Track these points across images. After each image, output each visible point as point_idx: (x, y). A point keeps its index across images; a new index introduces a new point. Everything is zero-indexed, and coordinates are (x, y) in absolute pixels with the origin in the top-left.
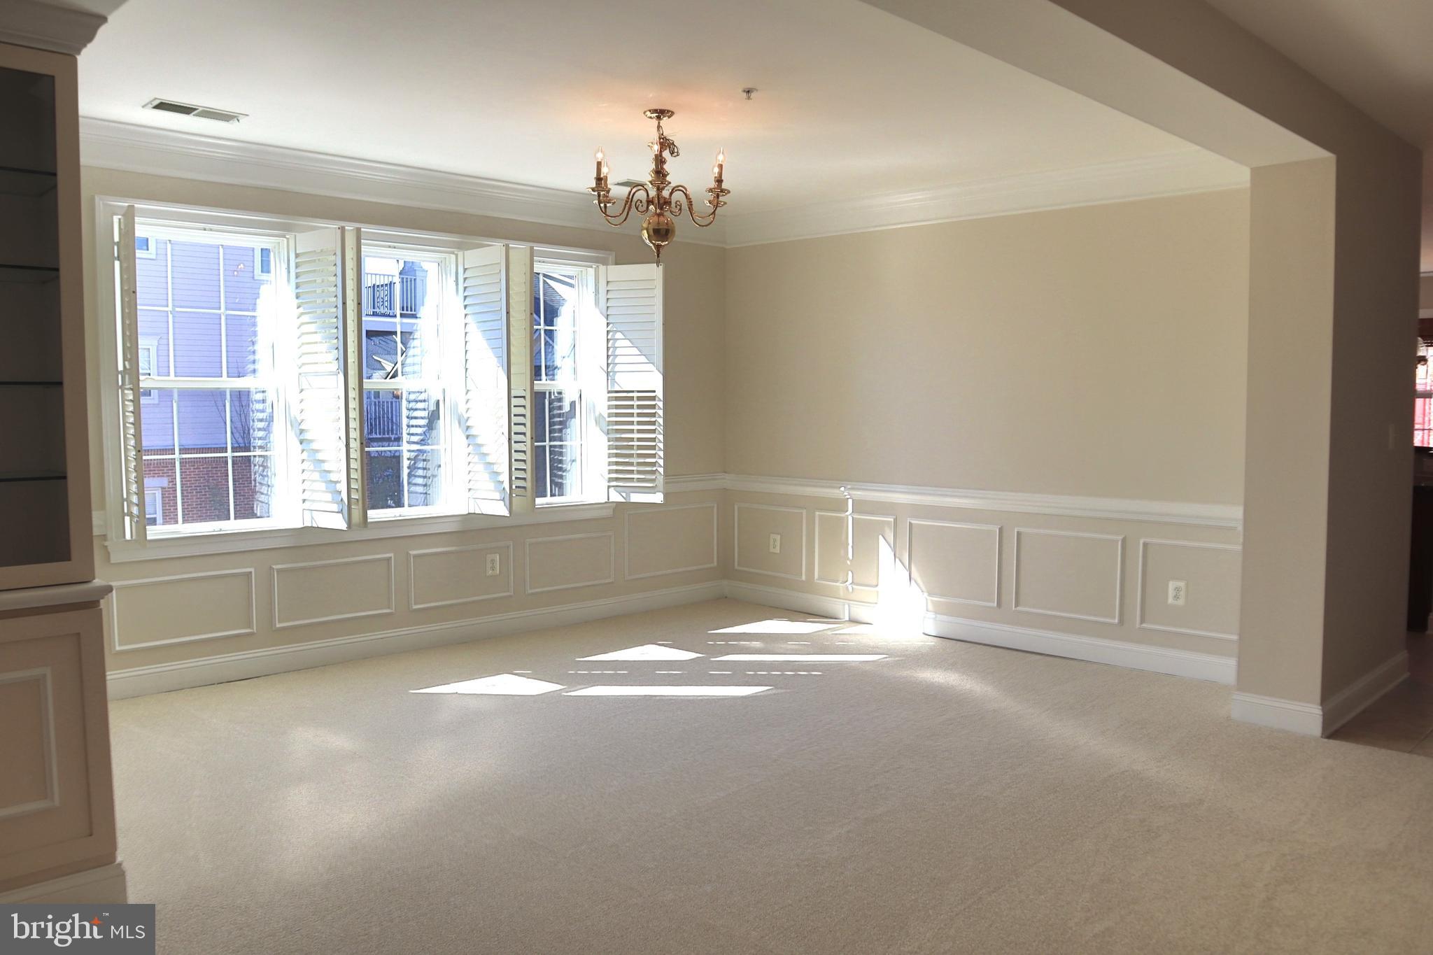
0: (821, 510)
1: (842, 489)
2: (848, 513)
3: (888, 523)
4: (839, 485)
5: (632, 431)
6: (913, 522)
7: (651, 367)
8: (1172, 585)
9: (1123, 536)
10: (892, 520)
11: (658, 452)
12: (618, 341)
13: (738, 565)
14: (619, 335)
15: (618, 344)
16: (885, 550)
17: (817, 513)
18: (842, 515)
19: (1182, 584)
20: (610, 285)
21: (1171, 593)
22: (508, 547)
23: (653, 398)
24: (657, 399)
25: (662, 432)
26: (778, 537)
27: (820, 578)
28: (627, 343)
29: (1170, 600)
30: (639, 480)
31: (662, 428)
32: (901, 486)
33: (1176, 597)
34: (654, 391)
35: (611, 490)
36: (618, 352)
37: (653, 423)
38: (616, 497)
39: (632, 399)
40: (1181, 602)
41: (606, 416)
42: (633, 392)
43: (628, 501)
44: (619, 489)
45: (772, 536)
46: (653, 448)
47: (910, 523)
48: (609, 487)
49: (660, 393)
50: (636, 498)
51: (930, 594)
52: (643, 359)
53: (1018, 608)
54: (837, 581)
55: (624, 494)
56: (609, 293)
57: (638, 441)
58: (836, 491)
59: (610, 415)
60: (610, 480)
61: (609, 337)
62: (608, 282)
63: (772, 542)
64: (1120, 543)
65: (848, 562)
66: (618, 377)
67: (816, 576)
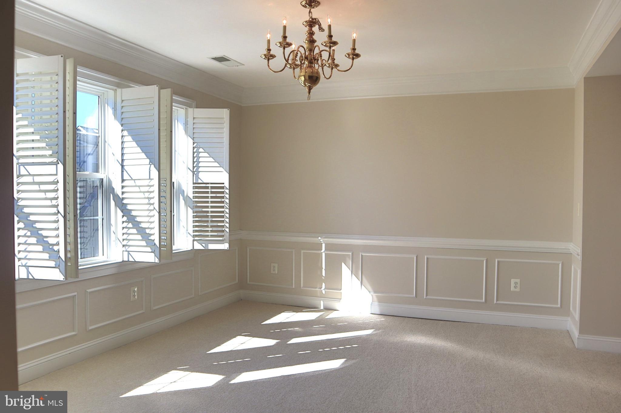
0: (303, 249)
1: (320, 238)
2: (322, 251)
3: (349, 255)
4: (318, 236)
5: (207, 207)
6: (363, 254)
7: (221, 169)
8: (513, 281)
9: (486, 258)
10: (351, 254)
11: (226, 219)
12: (201, 153)
13: (250, 281)
14: (201, 150)
15: (201, 155)
16: (346, 271)
17: (302, 251)
18: (320, 252)
19: (518, 281)
20: (195, 120)
21: (513, 285)
22: (142, 281)
23: (223, 188)
24: (225, 188)
25: (228, 207)
26: (276, 265)
27: (304, 287)
28: (206, 155)
29: (512, 289)
30: (212, 236)
31: (228, 205)
32: (356, 236)
33: (515, 287)
34: (223, 184)
35: (195, 242)
36: (201, 160)
37: (223, 202)
38: (198, 246)
39: (207, 188)
40: (518, 290)
41: (192, 198)
42: (208, 183)
43: (206, 248)
44: (199, 241)
45: (273, 265)
46: (223, 217)
47: (362, 255)
48: (194, 240)
49: (227, 185)
50: (212, 247)
51: (375, 292)
52: (216, 164)
53: (428, 297)
54: (316, 288)
55: (204, 245)
56: (195, 124)
57: (211, 213)
58: (317, 239)
59: (195, 197)
60: (194, 236)
61: (194, 151)
62: (194, 118)
63: (272, 268)
64: (485, 261)
65: (323, 278)
66: (201, 175)
67: (302, 285)
